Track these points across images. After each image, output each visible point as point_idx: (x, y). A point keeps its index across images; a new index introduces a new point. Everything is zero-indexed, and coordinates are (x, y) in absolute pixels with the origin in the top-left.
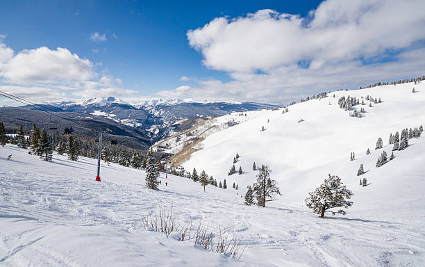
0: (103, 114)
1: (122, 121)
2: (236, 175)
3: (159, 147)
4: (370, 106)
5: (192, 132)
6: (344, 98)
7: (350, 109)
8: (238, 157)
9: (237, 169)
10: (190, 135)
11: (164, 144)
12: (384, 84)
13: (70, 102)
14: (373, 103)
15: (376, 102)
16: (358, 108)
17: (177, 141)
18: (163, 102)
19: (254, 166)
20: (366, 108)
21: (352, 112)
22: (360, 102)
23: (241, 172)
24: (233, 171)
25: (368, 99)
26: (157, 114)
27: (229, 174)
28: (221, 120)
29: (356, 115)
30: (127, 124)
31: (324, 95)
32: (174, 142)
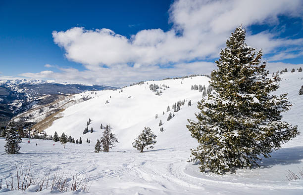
2: (89, 133)
5: (54, 105)
6: (152, 85)
8: (90, 121)
9: (90, 129)
10: (52, 107)
11: (27, 115)
12: (170, 79)
14: (165, 88)
15: (167, 88)
17: (40, 112)
18: (27, 82)
19: (101, 126)
20: (162, 90)
21: (156, 92)
22: (160, 87)
23: (92, 131)
24: (86, 131)
25: (163, 86)
27: (84, 133)
28: (78, 96)
29: (158, 94)
31: (142, 83)
32: (37, 113)
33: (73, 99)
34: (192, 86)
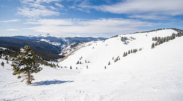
0: (45, 40)
1: (52, 43)
2: (79, 64)
3: (63, 53)
4: (131, 40)
5: (76, 48)
6: (123, 37)
7: (124, 41)
8: (82, 58)
9: (79, 62)
10: (75, 49)
11: (65, 52)
12: (139, 33)
13: (33, 35)
14: (132, 39)
15: (133, 39)
16: (127, 41)
17: (70, 51)
18: (69, 36)
19: (86, 61)
21: (124, 42)
22: (128, 39)
23: (81, 63)
25: (131, 38)
26: (66, 41)
27: (77, 64)
29: (126, 43)
30: (54, 45)
31: (117, 36)
32: (69, 52)
33: (85, 45)
34: (153, 38)
